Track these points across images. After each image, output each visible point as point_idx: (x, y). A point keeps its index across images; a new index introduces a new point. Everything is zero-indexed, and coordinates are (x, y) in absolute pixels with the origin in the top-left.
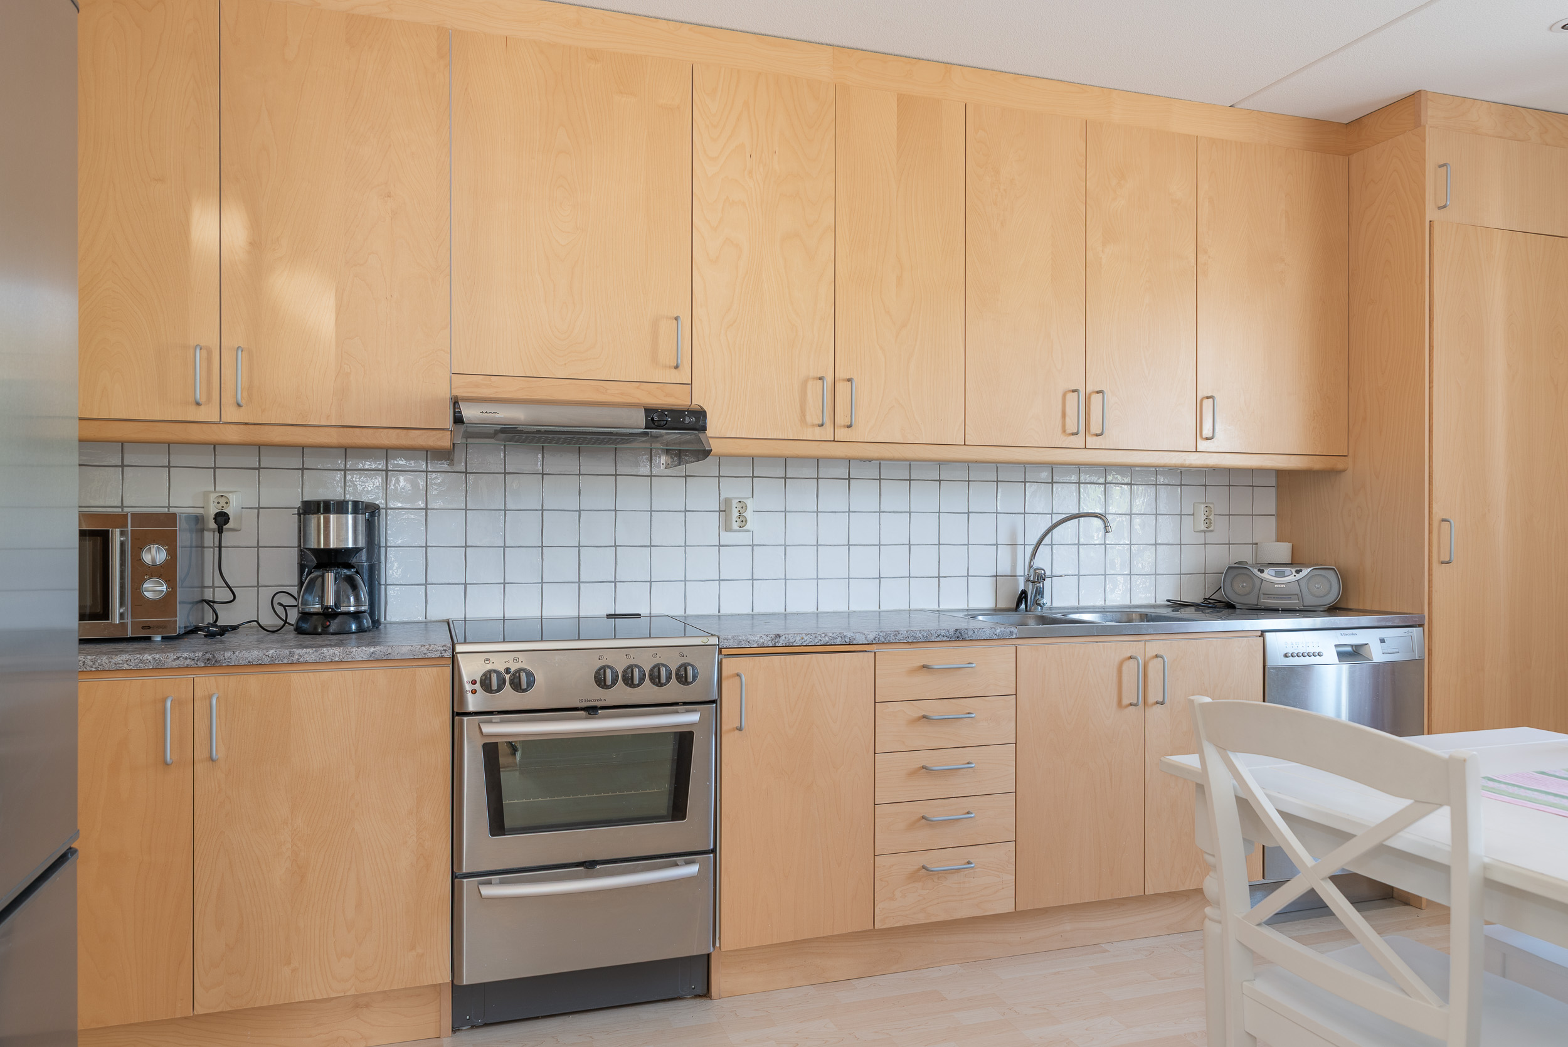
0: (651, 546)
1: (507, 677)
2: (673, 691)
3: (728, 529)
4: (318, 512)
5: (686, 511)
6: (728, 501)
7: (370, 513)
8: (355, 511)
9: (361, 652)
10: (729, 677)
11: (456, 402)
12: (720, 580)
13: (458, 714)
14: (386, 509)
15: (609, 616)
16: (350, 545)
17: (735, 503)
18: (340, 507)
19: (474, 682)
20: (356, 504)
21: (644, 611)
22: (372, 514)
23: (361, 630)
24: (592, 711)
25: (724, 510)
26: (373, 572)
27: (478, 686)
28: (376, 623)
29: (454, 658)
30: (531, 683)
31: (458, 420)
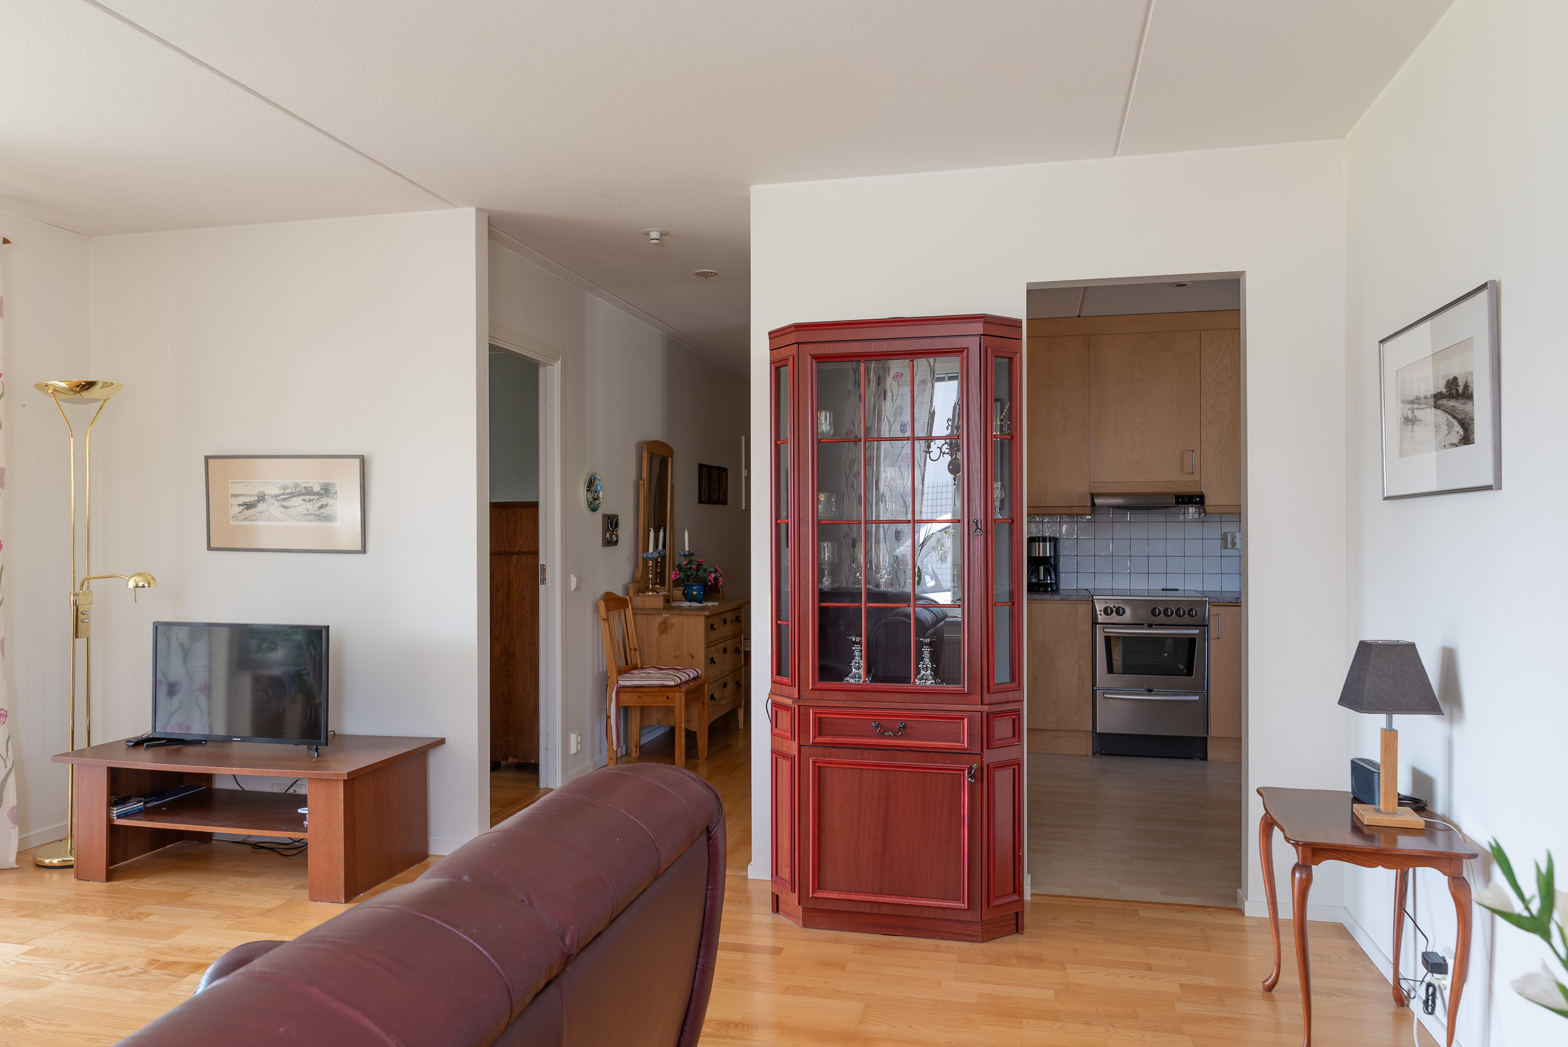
0: (1184, 556)
1: (1114, 609)
2: (1186, 619)
3: (1226, 547)
4: (1035, 542)
5: (1203, 539)
6: (1226, 534)
7: (1055, 541)
8: (1050, 541)
9: (1056, 597)
10: (1213, 615)
11: (1093, 496)
12: (1222, 574)
13: (1095, 623)
14: (1060, 539)
15: (1163, 590)
16: (1048, 555)
17: (1229, 535)
18: (1044, 539)
19: (1101, 611)
20: (1050, 538)
21: (1181, 588)
22: (1056, 542)
23: (1052, 590)
24: (1150, 626)
25: (1224, 538)
26: (1056, 567)
27: (1102, 612)
28: (1058, 589)
29: (1093, 601)
30: (1124, 612)
31: (1093, 504)
